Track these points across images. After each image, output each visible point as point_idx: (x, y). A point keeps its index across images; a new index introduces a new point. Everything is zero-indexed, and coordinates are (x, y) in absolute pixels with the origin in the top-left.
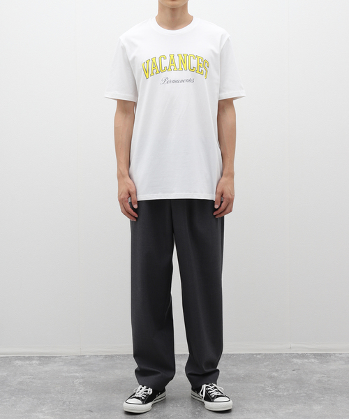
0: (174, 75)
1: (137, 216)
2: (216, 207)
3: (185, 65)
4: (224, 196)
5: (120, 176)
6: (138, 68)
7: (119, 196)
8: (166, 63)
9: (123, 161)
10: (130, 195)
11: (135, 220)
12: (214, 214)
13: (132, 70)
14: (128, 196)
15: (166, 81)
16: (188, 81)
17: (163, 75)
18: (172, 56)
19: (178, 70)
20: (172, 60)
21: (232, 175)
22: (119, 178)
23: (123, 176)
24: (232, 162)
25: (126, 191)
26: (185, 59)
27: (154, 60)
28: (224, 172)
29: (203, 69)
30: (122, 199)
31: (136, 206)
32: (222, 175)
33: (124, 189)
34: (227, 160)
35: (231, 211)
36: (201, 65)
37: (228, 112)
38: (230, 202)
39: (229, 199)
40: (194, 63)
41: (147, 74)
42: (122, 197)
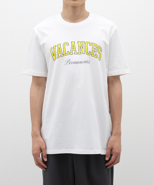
0: (75, 58)
1: (46, 167)
2: (107, 159)
3: (83, 50)
4: (113, 151)
5: (34, 136)
6: (48, 53)
7: (33, 151)
8: (68, 48)
9: (37, 124)
10: (41, 151)
11: (45, 170)
12: (106, 165)
13: (43, 53)
14: (40, 151)
15: (69, 62)
16: (85, 62)
17: (66, 58)
18: (73, 43)
19: (78, 54)
20: (73, 47)
21: (119, 134)
22: (33, 137)
23: (37, 136)
24: (119, 124)
25: (38, 148)
26: (83, 45)
27: (59, 46)
28: (113, 132)
29: (97, 53)
30: (36, 154)
31: (46, 160)
32: (112, 134)
33: (37, 146)
34: (116, 123)
35: (118, 162)
36: (95, 50)
37: (116, 85)
38: (118, 155)
39: (117, 153)
40: (90, 48)
41: (54, 57)
42: (35, 152)
